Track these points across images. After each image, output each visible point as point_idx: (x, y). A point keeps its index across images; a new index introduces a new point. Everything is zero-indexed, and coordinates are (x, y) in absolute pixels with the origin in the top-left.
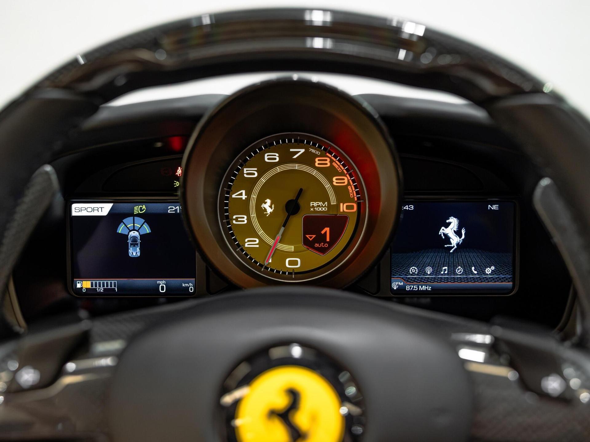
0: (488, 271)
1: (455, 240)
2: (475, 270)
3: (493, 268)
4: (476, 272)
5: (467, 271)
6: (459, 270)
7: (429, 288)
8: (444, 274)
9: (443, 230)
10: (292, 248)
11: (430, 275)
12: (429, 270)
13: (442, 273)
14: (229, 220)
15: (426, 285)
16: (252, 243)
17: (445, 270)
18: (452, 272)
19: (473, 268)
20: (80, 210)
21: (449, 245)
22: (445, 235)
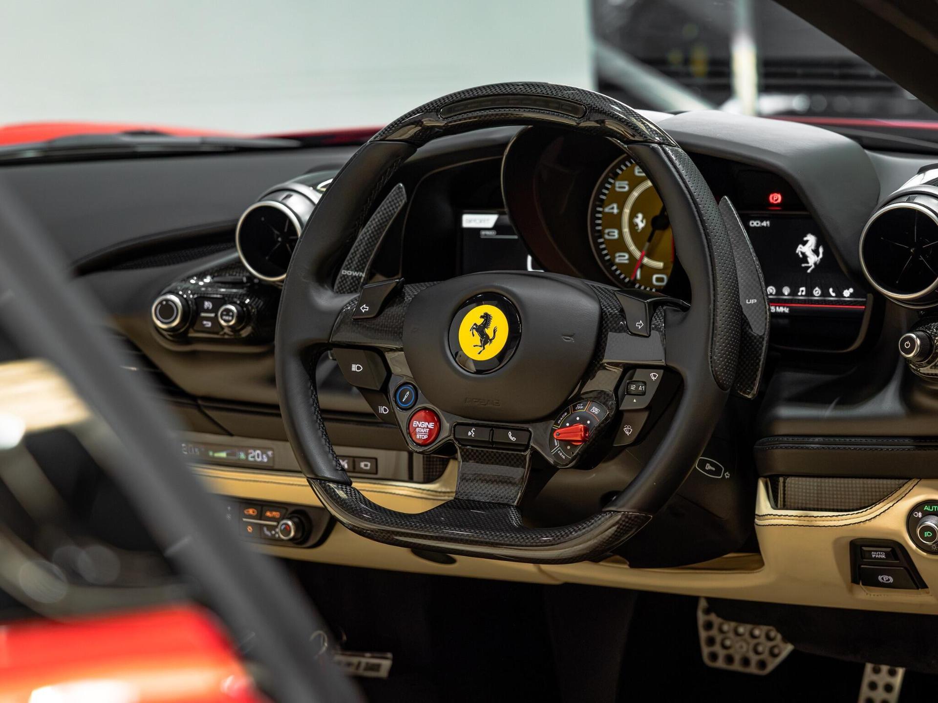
0: (847, 293)
1: (813, 259)
2: (833, 292)
3: (851, 290)
4: (833, 294)
5: (825, 293)
6: (817, 292)
7: (787, 310)
8: (802, 295)
9: (801, 248)
10: (660, 265)
11: (787, 296)
12: (786, 291)
13: (800, 294)
14: (601, 234)
15: (784, 307)
16: (622, 258)
17: (802, 291)
18: (809, 293)
19: (831, 290)
20: (470, 221)
21: (806, 265)
22: (803, 254)
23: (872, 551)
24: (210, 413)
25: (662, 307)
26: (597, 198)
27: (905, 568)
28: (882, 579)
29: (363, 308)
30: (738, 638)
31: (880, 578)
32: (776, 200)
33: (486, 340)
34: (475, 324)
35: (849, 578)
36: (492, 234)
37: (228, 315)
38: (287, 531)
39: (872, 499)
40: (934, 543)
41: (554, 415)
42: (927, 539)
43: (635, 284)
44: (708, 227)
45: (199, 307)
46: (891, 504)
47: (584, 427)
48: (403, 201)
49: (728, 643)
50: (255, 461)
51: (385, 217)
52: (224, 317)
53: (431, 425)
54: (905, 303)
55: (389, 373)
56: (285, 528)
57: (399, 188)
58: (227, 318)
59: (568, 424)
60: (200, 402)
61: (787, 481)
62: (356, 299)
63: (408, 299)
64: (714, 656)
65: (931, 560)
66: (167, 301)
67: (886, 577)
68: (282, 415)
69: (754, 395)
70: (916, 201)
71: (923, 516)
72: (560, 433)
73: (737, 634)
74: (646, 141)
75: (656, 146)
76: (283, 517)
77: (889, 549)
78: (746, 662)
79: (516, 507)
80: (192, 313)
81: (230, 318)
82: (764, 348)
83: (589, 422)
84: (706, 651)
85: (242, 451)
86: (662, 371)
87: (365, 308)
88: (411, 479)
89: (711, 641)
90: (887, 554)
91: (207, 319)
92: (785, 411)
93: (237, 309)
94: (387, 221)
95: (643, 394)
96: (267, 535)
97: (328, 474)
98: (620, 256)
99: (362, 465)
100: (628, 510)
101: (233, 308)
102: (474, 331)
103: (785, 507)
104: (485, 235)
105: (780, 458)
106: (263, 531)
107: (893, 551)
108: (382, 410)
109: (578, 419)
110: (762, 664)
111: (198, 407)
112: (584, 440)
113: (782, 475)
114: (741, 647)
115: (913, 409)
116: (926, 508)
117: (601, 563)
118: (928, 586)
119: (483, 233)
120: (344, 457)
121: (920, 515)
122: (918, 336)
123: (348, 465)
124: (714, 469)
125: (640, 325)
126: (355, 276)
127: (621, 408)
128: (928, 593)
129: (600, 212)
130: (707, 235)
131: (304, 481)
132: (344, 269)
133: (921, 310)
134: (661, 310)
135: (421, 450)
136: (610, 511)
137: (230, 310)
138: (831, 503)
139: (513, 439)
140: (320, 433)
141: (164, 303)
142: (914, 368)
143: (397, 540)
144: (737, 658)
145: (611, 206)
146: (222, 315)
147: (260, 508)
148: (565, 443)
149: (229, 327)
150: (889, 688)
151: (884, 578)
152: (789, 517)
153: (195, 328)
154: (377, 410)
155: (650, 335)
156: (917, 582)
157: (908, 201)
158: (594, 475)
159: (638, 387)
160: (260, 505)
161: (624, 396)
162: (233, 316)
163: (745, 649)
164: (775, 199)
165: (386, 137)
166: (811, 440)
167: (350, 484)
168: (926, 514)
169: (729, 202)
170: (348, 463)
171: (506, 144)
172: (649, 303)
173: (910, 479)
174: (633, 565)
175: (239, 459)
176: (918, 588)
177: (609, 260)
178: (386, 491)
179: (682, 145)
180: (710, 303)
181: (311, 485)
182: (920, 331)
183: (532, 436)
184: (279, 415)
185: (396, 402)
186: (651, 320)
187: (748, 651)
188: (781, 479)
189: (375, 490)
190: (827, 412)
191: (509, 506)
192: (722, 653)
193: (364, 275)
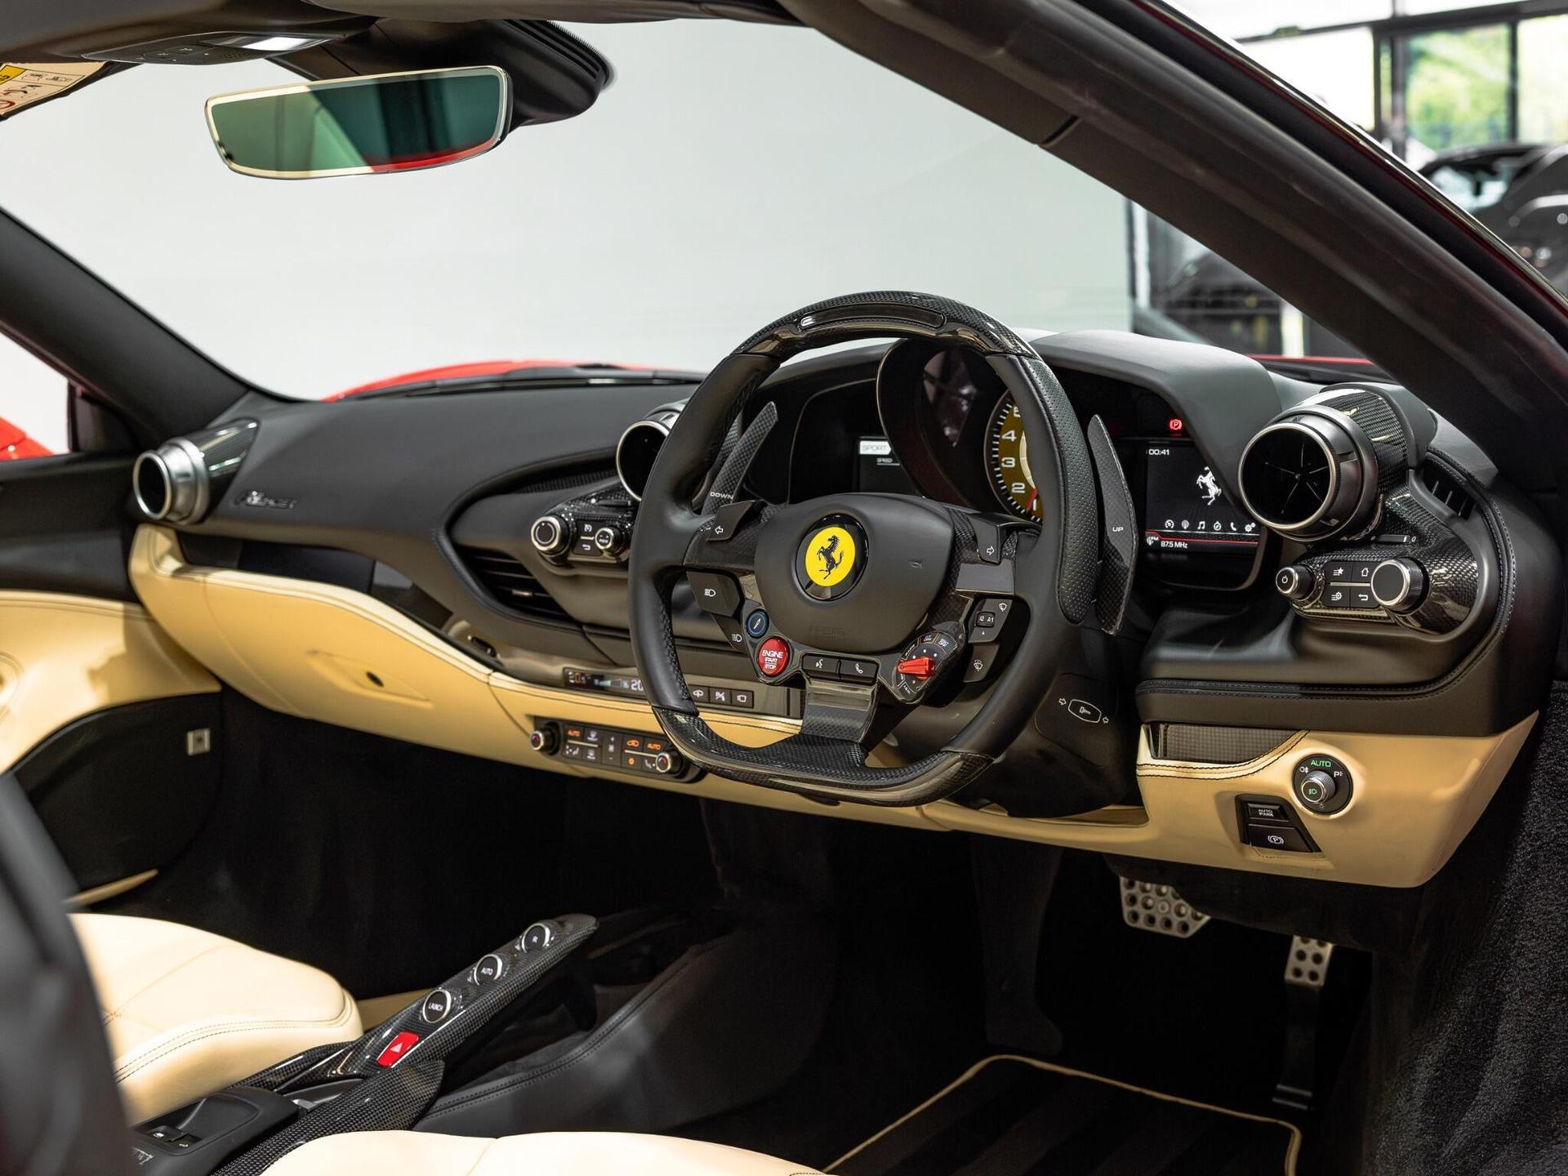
0: (1248, 528)
1: (1213, 491)
2: (1234, 526)
3: (1253, 525)
4: (1235, 529)
5: (1226, 528)
6: (1217, 526)
7: (1185, 546)
8: (1201, 530)
9: (1201, 478)
11: (1186, 530)
12: (1185, 524)
13: (1199, 528)
14: (998, 463)
15: (1182, 542)
16: (1018, 488)
17: (1202, 525)
18: (1209, 527)
19: (1232, 524)
20: (868, 447)
21: (1206, 497)
22: (1204, 485)
23: (1259, 808)
24: (593, 639)
25: (1017, 533)
26: (995, 425)
27: (1296, 829)
28: (1272, 839)
29: (718, 530)
30: (1161, 898)
31: (1269, 838)
32: (1177, 427)
33: (832, 564)
34: (822, 548)
35: (1238, 838)
36: (888, 461)
37: (604, 538)
38: (663, 764)
39: (1257, 752)
40: (1320, 801)
41: (900, 648)
42: (1311, 797)
43: (1031, 516)
44: (1063, 445)
45: (581, 532)
46: (1276, 757)
47: (929, 661)
48: (774, 421)
49: (1150, 902)
50: (638, 690)
51: (756, 437)
52: (601, 540)
53: (780, 655)
54: (1290, 535)
55: (743, 599)
56: (662, 760)
57: (771, 406)
58: (603, 541)
59: (914, 657)
60: (585, 628)
61: (1169, 729)
62: (712, 521)
63: (764, 520)
64: (1135, 916)
65: (1316, 819)
66: (546, 522)
67: (1276, 838)
68: (632, 640)
69: (1117, 631)
70: (1302, 421)
71: (1310, 771)
72: (906, 667)
73: (1160, 894)
74: (1005, 353)
75: (1014, 357)
76: (664, 750)
77: (1277, 808)
78: (1168, 924)
79: (860, 744)
80: (571, 538)
81: (607, 541)
82: (1128, 580)
83: (935, 655)
84: (1127, 910)
85: (626, 680)
86: (1011, 601)
87: (719, 530)
88: (788, 716)
89: (1133, 900)
90: (1274, 812)
91: (587, 542)
92: (1166, 652)
93: (614, 533)
94: (757, 440)
95: (992, 626)
96: (648, 768)
97: (673, 702)
98: (1016, 486)
99: (739, 698)
100: (967, 751)
101: (609, 531)
102: (821, 554)
103: (1165, 757)
104: (882, 462)
105: (1157, 702)
106: (644, 763)
107: (1281, 808)
108: (735, 637)
109: (925, 651)
110: (1185, 927)
111: (583, 633)
112: (929, 674)
113: (1163, 722)
114: (1163, 908)
115: (1300, 652)
116: (1313, 763)
117: (982, 810)
118: (1321, 848)
119: (879, 460)
120: (721, 689)
121: (1306, 770)
122: (1297, 571)
123: (726, 699)
124: (1089, 713)
125: (991, 551)
126: (723, 499)
127: (969, 642)
128: (1324, 857)
129: (997, 439)
130: (1061, 453)
131: (649, 708)
132: (713, 491)
133: (1308, 543)
134: (1014, 537)
135: (771, 681)
136: (947, 752)
137: (607, 533)
138: (1213, 754)
139: (860, 671)
140: (668, 660)
141: (543, 524)
142: (1297, 607)
143: (775, 783)
144: (1158, 918)
145: (1008, 433)
146: (599, 538)
147: (641, 738)
148: (911, 676)
149: (608, 550)
150: (1318, 959)
151: (1273, 839)
152: (1167, 767)
153: (575, 551)
154: (730, 638)
155: (1000, 563)
156: (1311, 847)
157: (1294, 421)
158: (958, 715)
159: (986, 619)
160: (644, 737)
161: (973, 627)
162: (609, 539)
163: (1167, 909)
164: (1175, 425)
165: (749, 349)
166: (1191, 684)
167: (696, 714)
168: (1313, 769)
169: (1100, 421)
170: (725, 695)
171: (879, 362)
172: (1002, 528)
173: (1298, 730)
174: (1011, 815)
175: (623, 688)
176: (1312, 851)
177: (1005, 490)
178: (760, 726)
179: (1046, 359)
180: (1059, 528)
181: (655, 713)
182: (1301, 565)
183: (880, 670)
184: (628, 640)
185: (748, 630)
186: (1002, 546)
187: (1169, 912)
188: (1162, 727)
189: (748, 724)
190: (1209, 654)
191: (852, 743)
192: (1143, 913)
193: (732, 498)
